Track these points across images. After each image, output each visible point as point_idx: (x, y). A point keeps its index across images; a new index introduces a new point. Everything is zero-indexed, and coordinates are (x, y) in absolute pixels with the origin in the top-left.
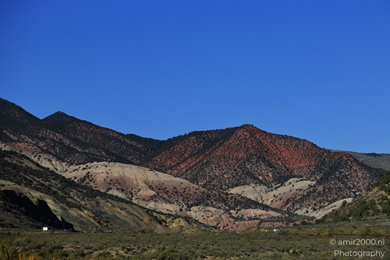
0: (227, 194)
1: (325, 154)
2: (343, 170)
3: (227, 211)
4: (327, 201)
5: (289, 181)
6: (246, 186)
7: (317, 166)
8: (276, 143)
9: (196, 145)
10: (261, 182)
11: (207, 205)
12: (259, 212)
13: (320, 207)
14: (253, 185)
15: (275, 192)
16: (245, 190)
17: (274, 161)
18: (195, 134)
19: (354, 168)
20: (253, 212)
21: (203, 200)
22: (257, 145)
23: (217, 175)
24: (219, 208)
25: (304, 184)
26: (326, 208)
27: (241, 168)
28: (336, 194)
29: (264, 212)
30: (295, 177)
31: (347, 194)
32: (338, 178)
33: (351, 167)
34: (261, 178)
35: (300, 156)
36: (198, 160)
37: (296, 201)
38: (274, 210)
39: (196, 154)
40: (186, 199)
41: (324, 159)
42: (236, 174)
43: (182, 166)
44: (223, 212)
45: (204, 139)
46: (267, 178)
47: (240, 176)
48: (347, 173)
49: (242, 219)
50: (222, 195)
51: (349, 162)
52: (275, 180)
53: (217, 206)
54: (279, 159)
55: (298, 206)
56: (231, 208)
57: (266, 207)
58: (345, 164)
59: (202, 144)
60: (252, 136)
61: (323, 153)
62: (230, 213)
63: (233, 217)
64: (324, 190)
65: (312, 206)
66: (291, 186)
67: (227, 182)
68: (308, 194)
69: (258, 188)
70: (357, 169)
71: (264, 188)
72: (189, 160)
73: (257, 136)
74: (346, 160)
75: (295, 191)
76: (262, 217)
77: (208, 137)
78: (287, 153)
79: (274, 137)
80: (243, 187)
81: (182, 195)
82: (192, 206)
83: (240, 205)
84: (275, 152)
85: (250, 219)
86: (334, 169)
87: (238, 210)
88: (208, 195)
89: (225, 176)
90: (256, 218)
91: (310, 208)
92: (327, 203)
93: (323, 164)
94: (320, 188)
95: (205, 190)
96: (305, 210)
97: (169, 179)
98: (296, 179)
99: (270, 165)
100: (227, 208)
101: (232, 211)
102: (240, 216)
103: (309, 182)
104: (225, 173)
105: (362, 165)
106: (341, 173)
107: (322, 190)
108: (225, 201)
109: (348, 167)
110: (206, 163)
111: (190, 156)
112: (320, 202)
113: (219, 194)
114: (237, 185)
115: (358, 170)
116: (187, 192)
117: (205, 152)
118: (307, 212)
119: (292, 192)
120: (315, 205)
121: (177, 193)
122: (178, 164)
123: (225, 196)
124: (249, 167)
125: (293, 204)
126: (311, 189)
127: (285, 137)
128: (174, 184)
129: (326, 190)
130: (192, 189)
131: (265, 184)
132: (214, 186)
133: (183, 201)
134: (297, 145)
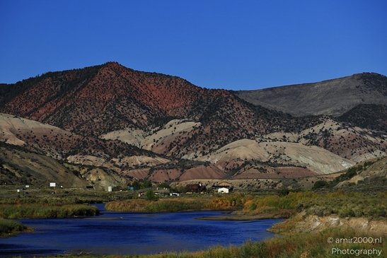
0: (104, 140)
1: (202, 92)
2: (224, 109)
3: (108, 160)
4: (217, 143)
5: (169, 123)
6: (121, 131)
7: (194, 105)
8: (145, 82)
9: (53, 88)
10: (136, 126)
11: (85, 154)
12: (146, 159)
13: (211, 151)
14: (128, 129)
15: (155, 136)
16: (120, 135)
17: (145, 101)
18: (50, 75)
19: (236, 106)
20: (138, 160)
21: (80, 148)
22: (125, 84)
23: (85, 119)
24: (99, 156)
25: (188, 126)
26: (218, 151)
27: (111, 111)
28: (226, 135)
29: (151, 158)
30: (175, 118)
31: (238, 135)
32: (220, 118)
33: (232, 105)
34: (135, 121)
35: (173, 96)
36: (59, 104)
37: (181, 146)
38: (160, 156)
39: (55, 97)
40: (59, 148)
41: (201, 98)
42: (107, 117)
43: (40, 111)
44: (104, 160)
45: (61, 80)
46: (141, 121)
47: (112, 120)
48: (229, 112)
49: (127, 167)
50: (99, 142)
51: (230, 100)
52: (151, 123)
53: (97, 154)
54: (151, 99)
55: (184, 150)
56: (112, 156)
57: (150, 154)
58: (225, 102)
59: (59, 87)
60: (118, 75)
61: (199, 91)
62: (113, 162)
63: (117, 166)
64: (212, 132)
65: (201, 149)
66: (172, 128)
67: (98, 127)
68: (194, 137)
69: (135, 132)
70: (239, 106)
71: (140, 132)
72: (48, 105)
73: (123, 74)
74: (226, 98)
75: (178, 134)
76: (150, 165)
77: (65, 78)
78: (158, 92)
79: (141, 75)
80: (117, 132)
81: (54, 144)
82: (67, 155)
83: (122, 152)
84: (144, 91)
85: (137, 167)
86: (214, 107)
87: (121, 158)
88: (84, 142)
89: (95, 120)
90: (143, 166)
91: (198, 152)
92: (217, 146)
93: (201, 102)
94: (207, 130)
95: (81, 138)
96: (192, 155)
97: (38, 126)
98: (177, 121)
99: (143, 106)
100: (108, 156)
101: (114, 160)
102: (125, 164)
103: (193, 124)
104: (94, 118)
105: (244, 103)
106: (222, 112)
107: (209, 132)
108: (103, 148)
109: (229, 105)
110: (71, 106)
111: (49, 100)
112: (209, 145)
113: (97, 141)
114: (110, 130)
115: (241, 108)
116: (59, 140)
117: (66, 94)
118: (196, 157)
119: (175, 136)
120: (204, 148)
121: (48, 141)
122: (37, 109)
123: (103, 143)
124: (120, 109)
125: (178, 148)
126: (197, 131)
127: (154, 75)
128: (44, 131)
129: (214, 132)
130: (64, 137)
131: (141, 128)
132: (84, 132)
133: (57, 150)
134: (168, 83)
